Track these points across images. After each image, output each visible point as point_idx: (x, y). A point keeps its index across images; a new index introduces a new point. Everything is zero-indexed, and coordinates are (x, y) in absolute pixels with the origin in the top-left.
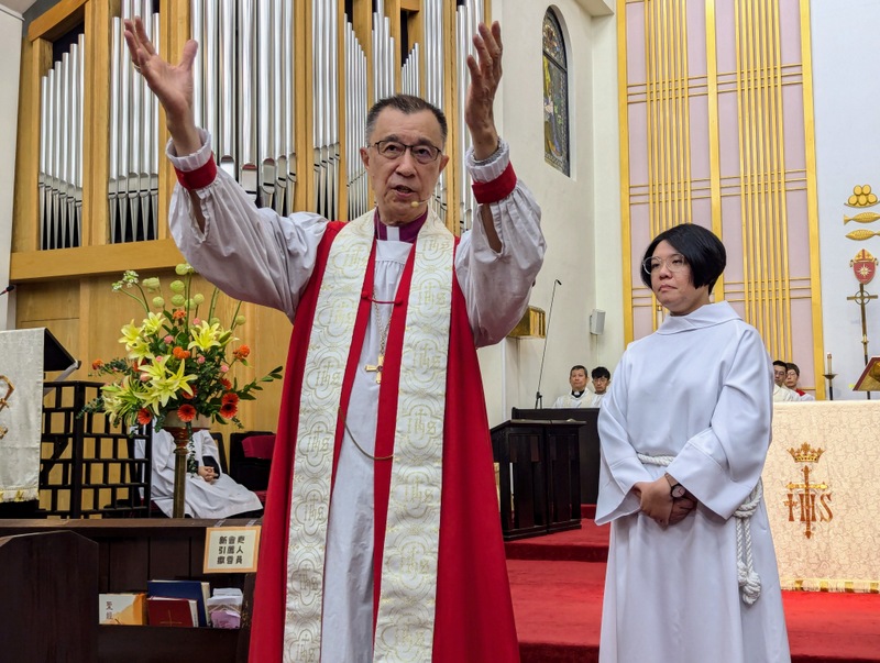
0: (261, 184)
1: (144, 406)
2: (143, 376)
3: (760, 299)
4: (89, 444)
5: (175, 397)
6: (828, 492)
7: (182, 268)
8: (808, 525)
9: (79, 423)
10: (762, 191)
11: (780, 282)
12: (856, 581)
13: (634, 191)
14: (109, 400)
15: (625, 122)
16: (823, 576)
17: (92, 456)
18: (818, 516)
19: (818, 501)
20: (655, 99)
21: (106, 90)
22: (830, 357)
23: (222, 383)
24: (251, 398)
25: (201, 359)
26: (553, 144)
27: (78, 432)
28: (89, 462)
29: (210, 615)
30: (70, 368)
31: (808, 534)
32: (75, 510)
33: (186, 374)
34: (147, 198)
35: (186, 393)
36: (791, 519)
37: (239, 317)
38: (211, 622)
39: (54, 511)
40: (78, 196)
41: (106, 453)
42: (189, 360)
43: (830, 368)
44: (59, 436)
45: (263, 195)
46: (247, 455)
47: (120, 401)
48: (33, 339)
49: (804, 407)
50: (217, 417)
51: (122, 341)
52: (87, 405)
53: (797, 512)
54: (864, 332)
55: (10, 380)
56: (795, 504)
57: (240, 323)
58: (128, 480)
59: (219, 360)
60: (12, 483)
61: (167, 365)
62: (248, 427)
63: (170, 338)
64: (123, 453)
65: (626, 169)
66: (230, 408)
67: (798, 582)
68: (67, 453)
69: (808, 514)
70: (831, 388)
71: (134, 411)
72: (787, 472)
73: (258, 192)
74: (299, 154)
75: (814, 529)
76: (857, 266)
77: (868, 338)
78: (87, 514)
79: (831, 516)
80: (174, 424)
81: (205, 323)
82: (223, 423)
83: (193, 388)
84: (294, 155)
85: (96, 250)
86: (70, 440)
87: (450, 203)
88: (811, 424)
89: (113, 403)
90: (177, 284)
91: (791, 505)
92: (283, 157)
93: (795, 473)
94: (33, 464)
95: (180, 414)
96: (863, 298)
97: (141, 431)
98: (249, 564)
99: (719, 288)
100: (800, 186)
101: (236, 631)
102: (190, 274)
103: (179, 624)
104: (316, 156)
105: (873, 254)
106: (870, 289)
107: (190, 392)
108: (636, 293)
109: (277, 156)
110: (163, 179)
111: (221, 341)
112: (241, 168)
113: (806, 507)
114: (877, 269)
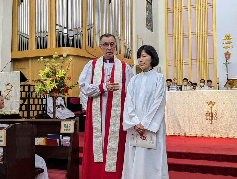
0: (74, 34)
1: (45, 91)
2: (45, 83)
4: (32, 100)
5: (53, 89)
6: (216, 113)
7: (54, 56)
8: (211, 121)
9: (29, 95)
10: (202, 36)
11: (206, 59)
12: (223, 135)
13: (169, 36)
14: (36, 89)
15: (167, 18)
16: (215, 134)
17: (33, 103)
18: (214, 119)
19: (214, 115)
21: (34, 10)
22: (218, 78)
23: (65, 85)
24: (72, 89)
25: (59, 79)
26: (148, 23)
27: (29, 97)
28: (32, 105)
29: (62, 143)
30: (26, 81)
31: (211, 123)
32: (28, 117)
33: (56, 83)
34: (45, 38)
35: (56, 88)
36: (207, 119)
37: (69, 69)
38: (62, 145)
39: (23, 117)
40: (28, 37)
41: (36, 102)
42: (56, 79)
43: (218, 81)
44: (24, 98)
46: (71, 103)
48: (17, 74)
51: (39, 74)
52: (31, 90)
53: (208, 118)
54: (227, 72)
55: (12, 84)
57: (69, 70)
58: (41, 109)
59: (64, 79)
60: (13, 110)
61: (51, 81)
62: (71, 96)
63: (52, 74)
64: (40, 102)
65: (167, 30)
66: (67, 92)
67: (208, 135)
68: (26, 102)
69: (211, 118)
70: (218, 86)
71: (43, 92)
72: (206, 108)
73: (73, 36)
74: (83, 26)
75: (213, 122)
76: (226, 55)
78: (31, 118)
79: (217, 119)
80: (53, 95)
81: (60, 70)
82: (65, 95)
83: (57, 86)
84: (82, 27)
85: (33, 51)
86: (27, 99)
87: (122, 39)
88: (213, 96)
89: (38, 90)
90: (53, 60)
91: (207, 116)
92: (79, 27)
93: (208, 108)
94: (18, 105)
95: (54, 93)
96: (227, 63)
97: (44, 97)
98: (72, 131)
99: (190, 61)
100: (211, 34)
101: (68, 147)
102: (56, 58)
103: (54, 145)
104: (88, 26)
105: (230, 52)
106: (229, 61)
107: (57, 87)
108: (169, 62)
109: (78, 27)
110: (49, 33)
111: (64, 75)
112: (69, 30)
113: (211, 116)
114: (231, 56)
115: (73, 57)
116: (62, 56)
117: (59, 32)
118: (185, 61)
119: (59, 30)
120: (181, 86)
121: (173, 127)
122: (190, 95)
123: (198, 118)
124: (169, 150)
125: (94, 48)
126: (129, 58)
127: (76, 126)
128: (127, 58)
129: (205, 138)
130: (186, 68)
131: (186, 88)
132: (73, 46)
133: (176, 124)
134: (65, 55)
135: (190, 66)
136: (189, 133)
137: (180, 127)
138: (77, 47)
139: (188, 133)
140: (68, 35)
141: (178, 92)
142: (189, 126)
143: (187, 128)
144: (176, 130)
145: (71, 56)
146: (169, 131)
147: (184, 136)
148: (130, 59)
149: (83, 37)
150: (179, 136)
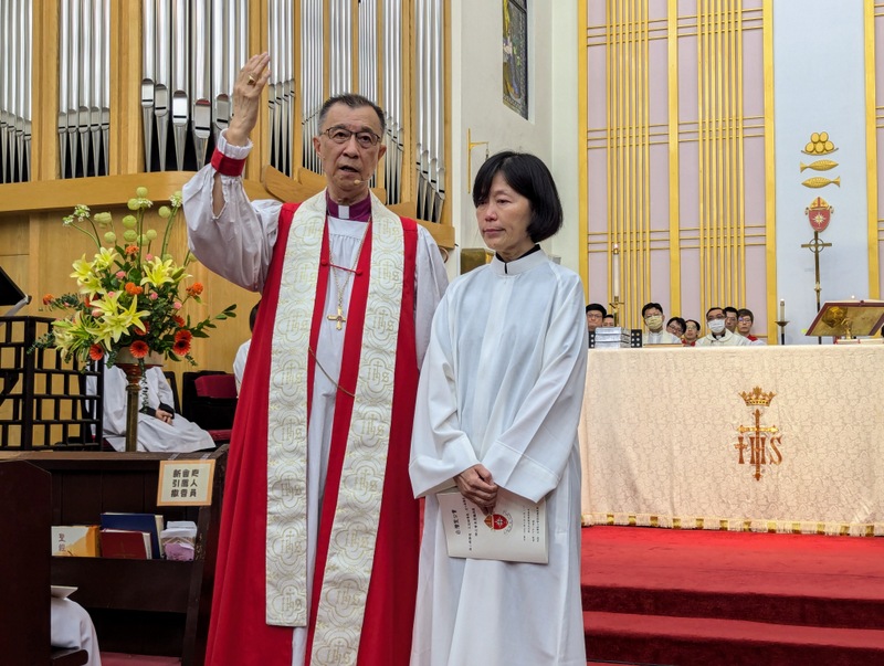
0: (215, 120)
1: (96, 342)
2: (95, 311)
3: (715, 245)
4: (39, 381)
5: (128, 333)
6: (778, 435)
7: (134, 203)
8: (758, 467)
9: (29, 359)
10: (720, 137)
11: (735, 229)
12: (803, 522)
13: (591, 136)
14: (60, 335)
15: (584, 64)
16: (771, 517)
17: (43, 392)
18: (768, 459)
19: (768, 444)
20: (614, 41)
21: (55, 20)
22: (783, 304)
23: (175, 320)
24: (204, 336)
25: (154, 295)
26: (512, 85)
27: (29, 367)
28: (39, 398)
29: (164, 547)
30: (19, 304)
31: (758, 477)
33: (138, 310)
34: (98, 133)
35: (139, 329)
36: (741, 461)
38: (165, 555)
39: (4, 446)
40: (27, 130)
41: (58, 389)
42: (141, 296)
43: (782, 316)
44: (9, 371)
45: (216, 131)
46: (200, 394)
47: (71, 337)
49: (757, 352)
50: (171, 354)
51: (73, 276)
52: (37, 340)
53: (747, 455)
54: (818, 280)
56: (745, 447)
57: (193, 260)
58: (79, 417)
59: (172, 297)
61: (119, 301)
62: (200, 367)
63: (122, 273)
64: (74, 390)
65: (584, 112)
66: (183, 345)
67: (746, 523)
68: (18, 389)
69: (758, 456)
70: (783, 335)
71: (86, 347)
72: (738, 416)
73: (211, 128)
75: (764, 471)
76: (812, 214)
77: (821, 286)
78: (37, 449)
79: (780, 459)
80: (127, 360)
81: (158, 259)
82: (176, 360)
83: (145, 325)
85: (46, 185)
86: (21, 375)
87: (407, 144)
88: (763, 367)
89: (65, 335)
90: (130, 219)
91: (741, 448)
93: (746, 417)
95: (132, 350)
96: (817, 246)
97: (92, 367)
98: (203, 497)
99: (674, 235)
100: (758, 132)
101: (189, 563)
102: (143, 209)
103: (131, 556)
104: (270, 92)
105: (828, 202)
106: (824, 237)
107: (143, 328)
108: (592, 239)
110: (114, 114)
111: (174, 277)
112: (194, 103)
113: (757, 450)
114: (832, 217)
116: (168, 204)
117: (156, 112)
118: (654, 237)
119: (153, 100)
120: (640, 331)
121: (609, 492)
122: (676, 367)
123: (704, 454)
124: (592, 581)
125: (296, 178)
126: (434, 220)
128: (426, 219)
129: (733, 534)
130: (657, 261)
131: (659, 340)
133: (621, 480)
135: (674, 254)
136: (670, 517)
137: (635, 491)
139: (666, 513)
140: (190, 122)
141: (627, 353)
142: (672, 488)
143: (663, 494)
144: (621, 503)
146: (593, 509)
147: (651, 527)
148: (437, 224)
150: (632, 525)
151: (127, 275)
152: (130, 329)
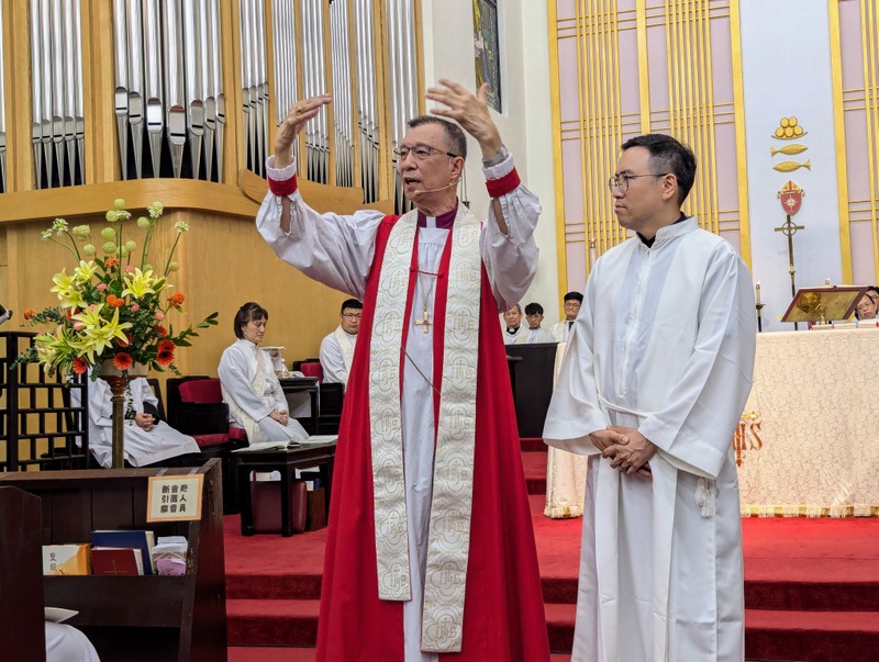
0: (190, 126)
1: (79, 356)
2: (77, 325)
4: (23, 397)
5: (110, 346)
6: (757, 421)
7: (112, 215)
8: (740, 453)
9: (12, 374)
10: (692, 125)
11: (709, 215)
12: (784, 506)
13: (565, 127)
14: (42, 350)
15: (555, 57)
16: (753, 502)
17: (28, 406)
18: (748, 445)
19: (748, 430)
20: (584, 33)
21: (25, 31)
22: (758, 287)
23: (158, 330)
24: (187, 344)
25: (136, 307)
26: (484, 80)
27: (12, 383)
28: (24, 413)
29: (155, 563)
31: (740, 462)
32: (12, 462)
33: (121, 322)
34: (73, 142)
35: (121, 341)
37: (173, 264)
38: (157, 571)
40: (2, 141)
41: (42, 402)
42: (123, 308)
45: (192, 137)
46: (183, 400)
47: (54, 351)
50: (154, 364)
51: (54, 290)
52: (20, 356)
54: (792, 263)
57: (174, 270)
58: (65, 430)
59: (154, 307)
61: (101, 314)
62: (184, 372)
63: (103, 286)
64: (59, 403)
65: (557, 104)
66: (167, 356)
68: (1, 404)
69: (738, 443)
71: (69, 361)
73: (187, 135)
74: (227, 95)
75: (744, 457)
77: (795, 268)
78: (24, 465)
79: (760, 444)
80: (111, 372)
81: (138, 270)
82: (160, 370)
83: (128, 336)
84: (222, 95)
85: (22, 196)
86: (4, 391)
87: (382, 143)
89: (47, 351)
90: (108, 231)
92: (212, 98)
95: (115, 363)
96: (790, 229)
97: (76, 380)
98: (193, 512)
100: (728, 119)
101: (181, 578)
102: (121, 221)
103: (124, 572)
104: (245, 96)
105: (800, 185)
106: (797, 220)
107: (126, 340)
108: (569, 229)
109: (205, 97)
110: (89, 123)
111: (155, 288)
112: (168, 110)
113: (737, 436)
114: (804, 200)
115: (188, 216)
116: (144, 212)
117: (131, 119)
119: (127, 108)
127: (211, 492)
132: (187, 173)
134: (155, 208)
138: (203, 176)
140: (165, 129)
145: (179, 214)
149: (228, 136)
151: (108, 287)
152: (112, 341)
